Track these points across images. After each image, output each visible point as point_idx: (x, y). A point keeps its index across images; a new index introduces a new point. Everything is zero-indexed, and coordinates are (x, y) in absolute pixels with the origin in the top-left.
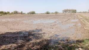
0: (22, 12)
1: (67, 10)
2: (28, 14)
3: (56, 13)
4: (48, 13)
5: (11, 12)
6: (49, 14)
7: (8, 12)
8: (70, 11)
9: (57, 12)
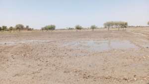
0: (27, 27)
1: (112, 22)
2: (43, 29)
3: (93, 28)
4: (78, 28)
5: (8, 27)
6: (81, 31)
7: (3, 27)
8: (116, 24)
9: (94, 26)
